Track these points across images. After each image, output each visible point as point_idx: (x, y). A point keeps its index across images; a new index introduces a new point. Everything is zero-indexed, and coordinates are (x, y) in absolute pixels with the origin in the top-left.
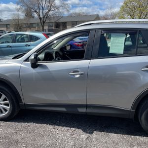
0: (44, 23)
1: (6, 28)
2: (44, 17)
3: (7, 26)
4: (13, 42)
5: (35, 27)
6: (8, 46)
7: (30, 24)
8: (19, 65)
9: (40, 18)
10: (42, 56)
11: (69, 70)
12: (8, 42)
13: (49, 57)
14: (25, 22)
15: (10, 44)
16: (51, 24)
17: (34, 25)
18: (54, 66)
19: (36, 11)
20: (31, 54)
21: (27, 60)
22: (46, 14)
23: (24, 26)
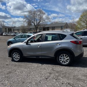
0: (37, 28)
1: (17, 31)
2: (37, 25)
3: (18, 30)
4: (21, 38)
5: (32, 30)
6: (19, 40)
7: (30, 29)
8: (23, 44)
9: (35, 26)
10: (29, 41)
11: (37, 45)
12: (19, 38)
13: (32, 42)
14: (27, 28)
15: (20, 39)
16: (41, 28)
17: (32, 29)
18: (33, 44)
19: (33, 22)
20: (26, 41)
21: (25, 42)
23: (27, 30)
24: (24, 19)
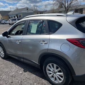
0: (67, 10)
2: (67, 7)
19: (63, 4)
22: (69, 5)
24: (54, 1)
